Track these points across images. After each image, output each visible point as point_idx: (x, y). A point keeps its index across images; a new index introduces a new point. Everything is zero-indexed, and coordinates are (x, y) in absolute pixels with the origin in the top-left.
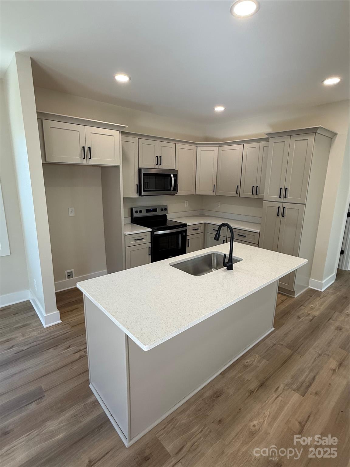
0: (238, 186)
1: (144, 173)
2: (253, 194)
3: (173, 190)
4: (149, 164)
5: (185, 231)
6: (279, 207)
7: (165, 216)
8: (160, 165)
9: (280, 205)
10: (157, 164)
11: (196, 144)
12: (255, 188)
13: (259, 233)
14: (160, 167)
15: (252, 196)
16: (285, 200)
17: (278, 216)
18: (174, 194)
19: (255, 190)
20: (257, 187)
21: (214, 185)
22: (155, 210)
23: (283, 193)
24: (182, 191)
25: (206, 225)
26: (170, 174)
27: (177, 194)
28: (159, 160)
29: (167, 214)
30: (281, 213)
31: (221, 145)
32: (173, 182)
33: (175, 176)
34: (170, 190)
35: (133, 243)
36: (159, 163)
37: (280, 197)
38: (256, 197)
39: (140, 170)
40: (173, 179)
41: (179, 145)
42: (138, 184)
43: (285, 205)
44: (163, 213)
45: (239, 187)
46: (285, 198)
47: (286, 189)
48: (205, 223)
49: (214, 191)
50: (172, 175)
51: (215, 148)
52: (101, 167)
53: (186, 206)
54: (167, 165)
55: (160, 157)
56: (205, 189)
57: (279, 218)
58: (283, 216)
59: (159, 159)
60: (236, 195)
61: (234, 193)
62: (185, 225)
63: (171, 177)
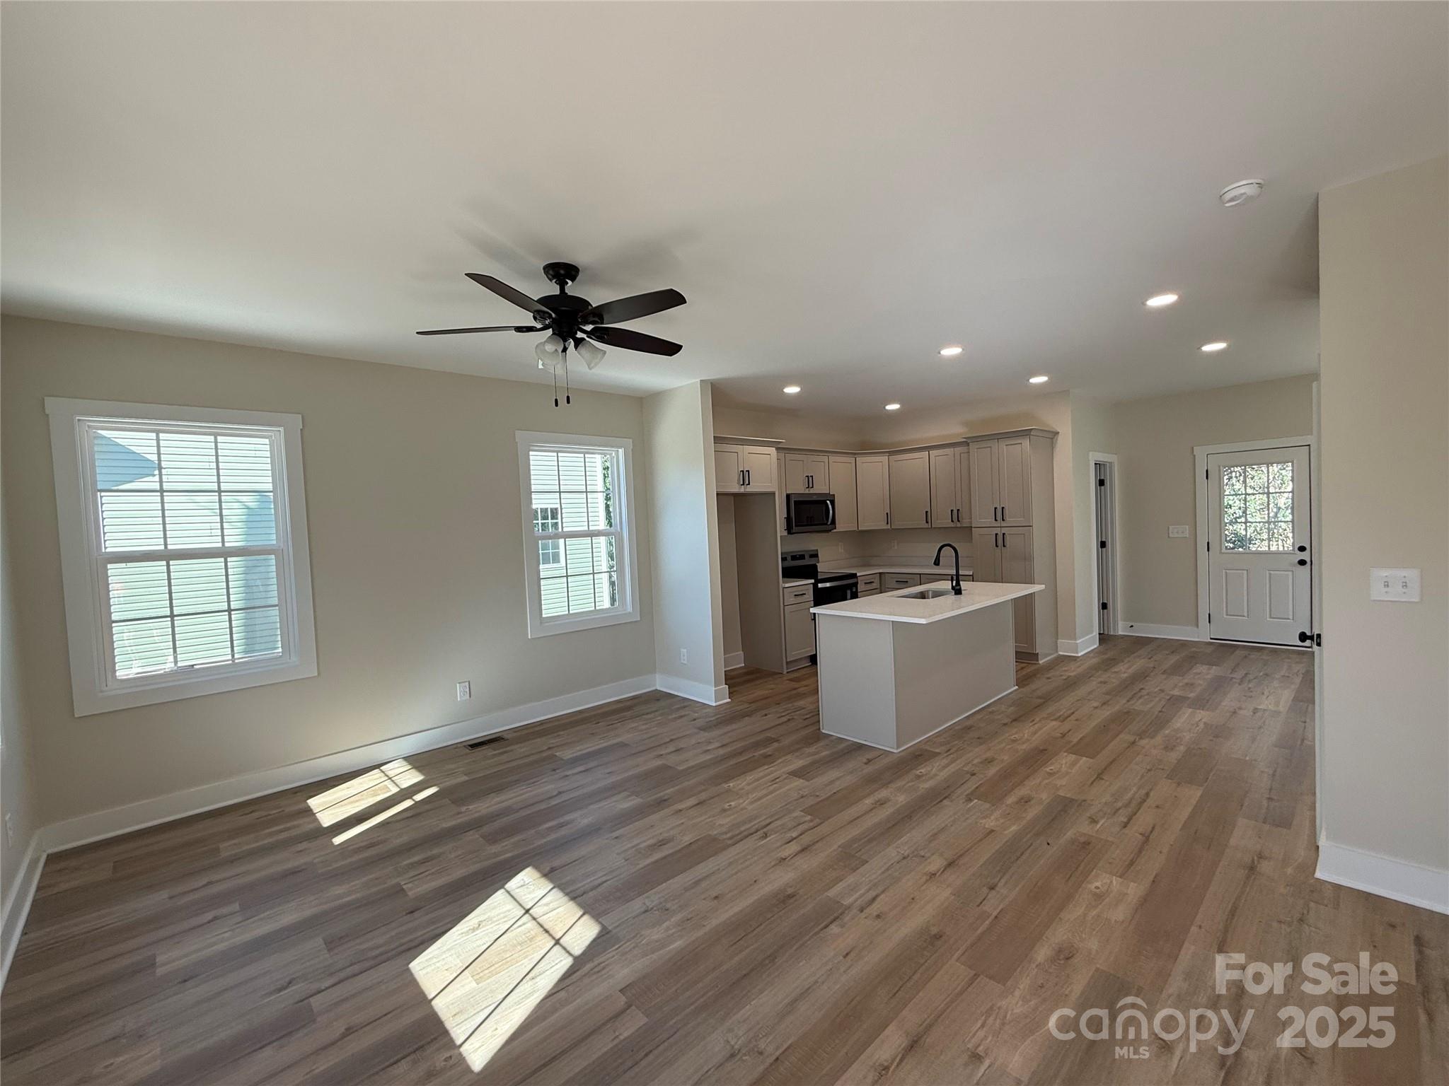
0: (927, 512)
1: (795, 501)
2: (952, 521)
3: (830, 524)
4: (799, 488)
5: (856, 584)
6: (996, 534)
7: (815, 567)
8: (812, 488)
9: (998, 530)
10: (809, 487)
11: (855, 454)
12: (955, 512)
13: (972, 575)
14: (812, 491)
15: (952, 525)
16: (1004, 524)
17: (997, 546)
18: (830, 531)
19: (956, 515)
20: (958, 510)
21: (887, 514)
22: (802, 557)
23: (1000, 514)
24: (841, 526)
25: (883, 576)
26: (826, 501)
27: (835, 530)
28: (810, 479)
29: (818, 562)
30: (1000, 541)
31: (891, 453)
32: (831, 512)
33: (833, 503)
34: (826, 524)
35: (793, 600)
36: (811, 486)
37: (996, 520)
38: (959, 525)
39: (788, 496)
40: (830, 506)
41: (833, 458)
42: (787, 516)
43: (1004, 530)
44: (812, 561)
45: (929, 513)
46: (1003, 520)
47: (1003, 508)
48: (880, 573)
49: (888, 523)
50: (828, 502)
51: (885, 459)
52: (734, 496)
53: (840, 550)
54: (820, 488)
55: (811, 476)
56: (872, 521)
57: (998, 550)
58: (1004, 546)
60: (926, 526)
61: (923, 524)
62: (854, 576)
63: (827, 504)
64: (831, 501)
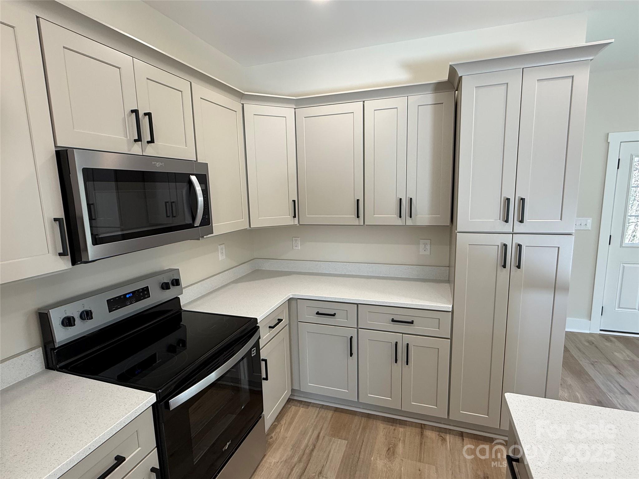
0: (358, 201)
2: (400, 217)
3: (201, 225)
5: (257, 343)
6: (505, 246)
7: (177, 300)
8: (148, 142)
9: (507, 239)
10: (139, 139)
11: (241, 96)
13: (451, 312)
14: (150, 150)
15: (399, 222)
16: (520, 228)
17: (504, 266)
19: (406, 208)
22: (143, 293)
23: (514, 210)
25: (294, 302)
26: (189, 175)
29: (181, 294)
32: (200, 199)
33: (203, 179)
34: (191, 226)
37: (507, 221)
39: (62, 156)
40: (198, 189)
42: (61, 214)
43: (518, 239)
44: (168, 295)
45: (361, 202)
46: (522, 221)
47: (521, 200)
48: (290, 300)
49: (294, 216)
55: (145, 114)
57: (504, 273)
58: (518, 266)
59: (145, 122)
60: (356, 222)
63: (191, 183)
64: (198, 176)
